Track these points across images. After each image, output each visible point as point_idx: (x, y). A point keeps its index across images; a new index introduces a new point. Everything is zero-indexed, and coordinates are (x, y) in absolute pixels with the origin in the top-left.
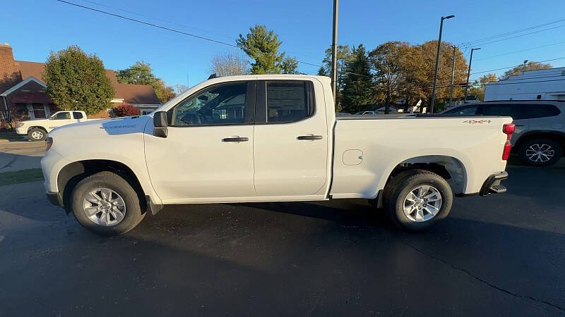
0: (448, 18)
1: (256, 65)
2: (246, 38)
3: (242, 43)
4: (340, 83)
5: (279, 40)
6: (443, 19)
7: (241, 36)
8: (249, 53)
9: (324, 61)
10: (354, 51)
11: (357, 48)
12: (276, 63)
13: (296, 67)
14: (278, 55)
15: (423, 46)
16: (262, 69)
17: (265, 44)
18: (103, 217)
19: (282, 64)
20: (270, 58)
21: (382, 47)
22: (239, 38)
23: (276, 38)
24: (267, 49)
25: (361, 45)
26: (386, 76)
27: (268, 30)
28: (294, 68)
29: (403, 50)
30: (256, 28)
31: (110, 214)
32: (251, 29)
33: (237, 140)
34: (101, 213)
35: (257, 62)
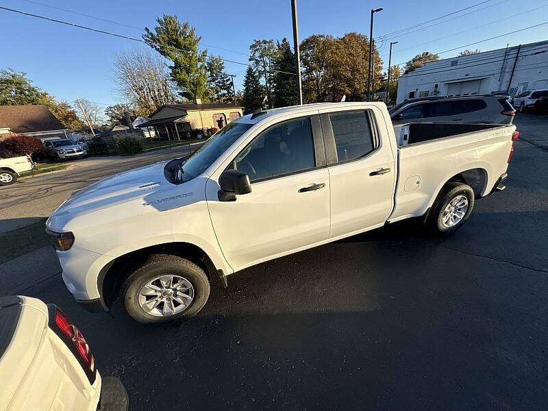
0: (377, 11)
1: (175, 68)
2: (155, 33)
3: (152, 40)
4: (271, 84)
5: (196, 35)
6: (373, 12)
7: (147, 29)
8: (163, 53)
9: (250, 60)
10: (278, 46)
11: (281, 43)
12: (199, 64)
13: (223, 68)
14: (199, 54)
15: (343, 39)
16: (184, 72)
17: (181, 39)
18: (166, 306)
19: (206, 65)
20: (190, 58)
21: (308, 41)
22: (146, 33)
23: (192, 32)
24: (185, 47)
25: (285, 39)
26: (315, 74)
27: (181, 22)
28: (221, 69)
29: (327, 45)
30: (165, 20)
31: (174, 301)
32: (159, 21)
33: (314, 187)
34: (162, 303)
35: (175, 64)
